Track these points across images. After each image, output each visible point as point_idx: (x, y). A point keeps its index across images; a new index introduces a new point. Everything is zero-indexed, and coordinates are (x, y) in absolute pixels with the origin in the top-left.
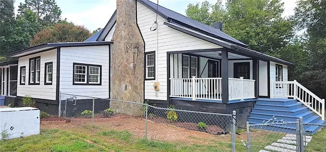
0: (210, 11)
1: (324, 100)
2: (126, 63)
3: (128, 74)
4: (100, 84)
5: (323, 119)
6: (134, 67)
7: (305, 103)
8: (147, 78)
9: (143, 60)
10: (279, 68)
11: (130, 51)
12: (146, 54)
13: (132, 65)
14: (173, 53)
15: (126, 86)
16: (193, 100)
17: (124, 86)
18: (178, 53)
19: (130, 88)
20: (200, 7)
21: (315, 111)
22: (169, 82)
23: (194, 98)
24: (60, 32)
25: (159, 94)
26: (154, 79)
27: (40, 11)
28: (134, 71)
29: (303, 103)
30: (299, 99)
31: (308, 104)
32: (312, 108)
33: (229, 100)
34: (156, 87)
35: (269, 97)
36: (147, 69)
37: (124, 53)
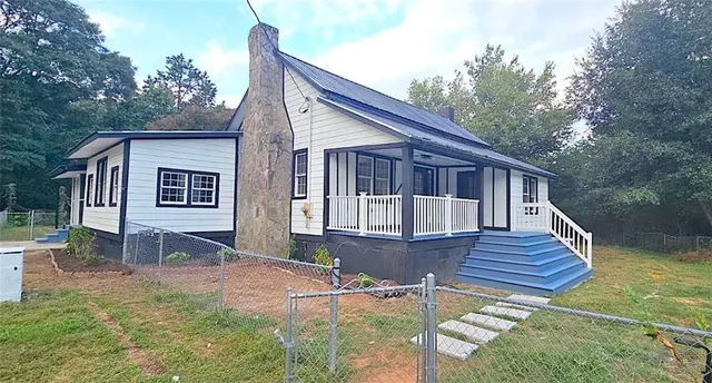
0: (446, 92)
1: (590, 234)
2: (259, 169)
3: (260, 188)
4: (216, 206)
5: (589, 266)
6: (271, 177)
7: (563, 240)
8: (296, 195)
9: (291, 164)
10: (530, 182)
11: (265, 149)
12: (295, 153)
13: (266, 172)
14: (337, 151)
15: (258, 209)
16: (361, 234)
17: (255, 208)
18: (346, 150)
19: (263, 212)
20: (430, 85)
21: (577, 252)
22: (327, 202)
23: (363, 232)
24: (190, 120)
25: (312, 225)
26: (305, 198)
27: (182, 88)
28: (270, 184)
29: (561, 239)
30: (554, 232)
31: (567, 242)
32: (573, 248)
33: (415, 234)
34: (305, 212)
35: (508, 229)
36: (296, 179)
37: (256, 153)
